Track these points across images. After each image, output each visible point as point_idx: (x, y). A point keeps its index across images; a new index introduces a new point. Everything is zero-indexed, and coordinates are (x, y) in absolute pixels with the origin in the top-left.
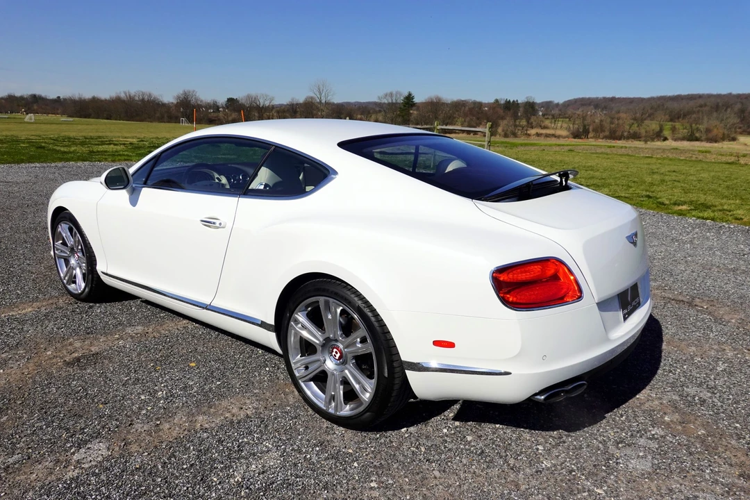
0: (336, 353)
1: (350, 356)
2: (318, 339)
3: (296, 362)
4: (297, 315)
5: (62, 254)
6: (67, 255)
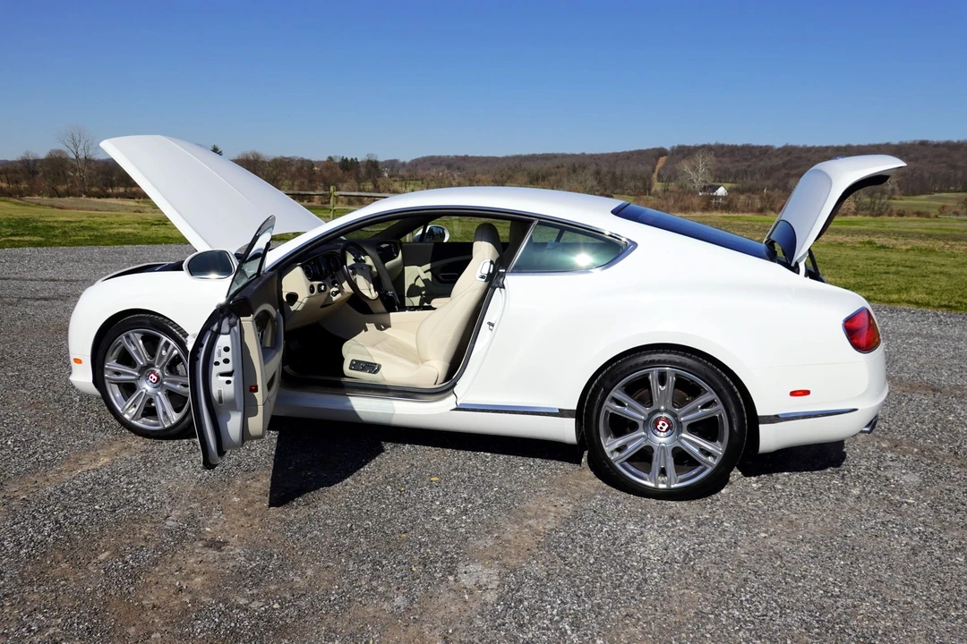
0: (663, 425)
1: (685, 425)
2: (642, 414)
3: (610, 445)
4: (616, 393)
5: (122, 377)
6: (134, 378)
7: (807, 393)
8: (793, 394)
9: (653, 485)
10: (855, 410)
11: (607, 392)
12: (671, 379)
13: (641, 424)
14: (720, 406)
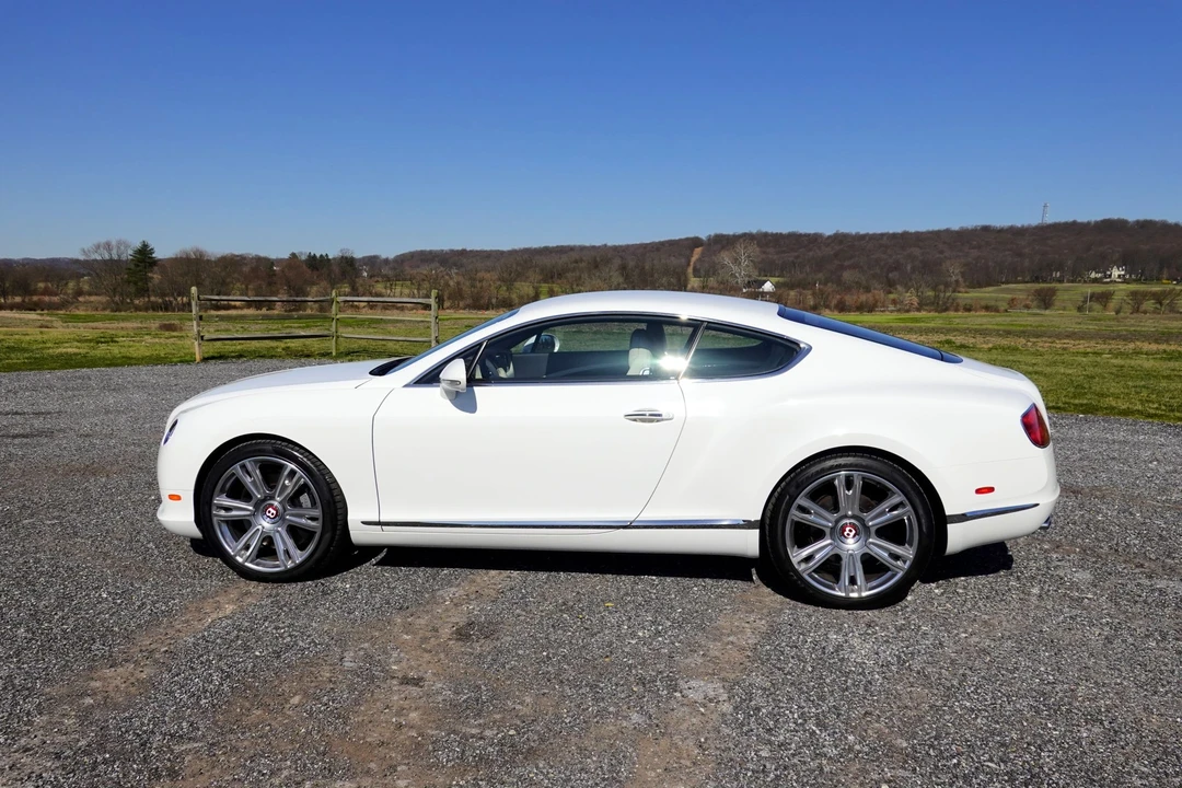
0: (850, 531)
1: (873, 530)
2: (829, 521)
3: (797, 555)
4: (802, 501)
5: (234, 513)
6: (248, 513)
7: (991, 490)
8: (979, 491)
9: (843, 595)
10: (1037, 505)
11: (793, 499)
12: (858, 483)
13: (827, 531)
14: (909, 508)
